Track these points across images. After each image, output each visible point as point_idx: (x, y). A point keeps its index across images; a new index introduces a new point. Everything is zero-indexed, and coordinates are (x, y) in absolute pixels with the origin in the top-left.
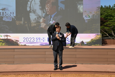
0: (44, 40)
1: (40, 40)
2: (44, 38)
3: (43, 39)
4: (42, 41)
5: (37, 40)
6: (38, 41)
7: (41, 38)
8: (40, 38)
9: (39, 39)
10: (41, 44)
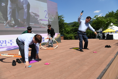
0: (11, 42)
1: (6, 43)
2: (11, 41)
3: (9, 41)
4: (9, 45)
5: (2, 43)
6: (4, 45)
7: (7, 41)
8: (5, 41)
9: (4, 43)
10: (7, 49)
